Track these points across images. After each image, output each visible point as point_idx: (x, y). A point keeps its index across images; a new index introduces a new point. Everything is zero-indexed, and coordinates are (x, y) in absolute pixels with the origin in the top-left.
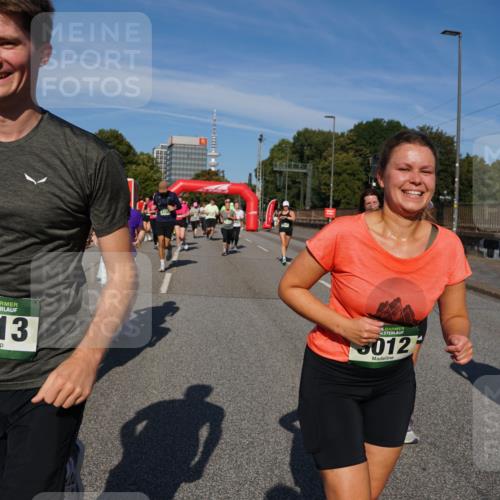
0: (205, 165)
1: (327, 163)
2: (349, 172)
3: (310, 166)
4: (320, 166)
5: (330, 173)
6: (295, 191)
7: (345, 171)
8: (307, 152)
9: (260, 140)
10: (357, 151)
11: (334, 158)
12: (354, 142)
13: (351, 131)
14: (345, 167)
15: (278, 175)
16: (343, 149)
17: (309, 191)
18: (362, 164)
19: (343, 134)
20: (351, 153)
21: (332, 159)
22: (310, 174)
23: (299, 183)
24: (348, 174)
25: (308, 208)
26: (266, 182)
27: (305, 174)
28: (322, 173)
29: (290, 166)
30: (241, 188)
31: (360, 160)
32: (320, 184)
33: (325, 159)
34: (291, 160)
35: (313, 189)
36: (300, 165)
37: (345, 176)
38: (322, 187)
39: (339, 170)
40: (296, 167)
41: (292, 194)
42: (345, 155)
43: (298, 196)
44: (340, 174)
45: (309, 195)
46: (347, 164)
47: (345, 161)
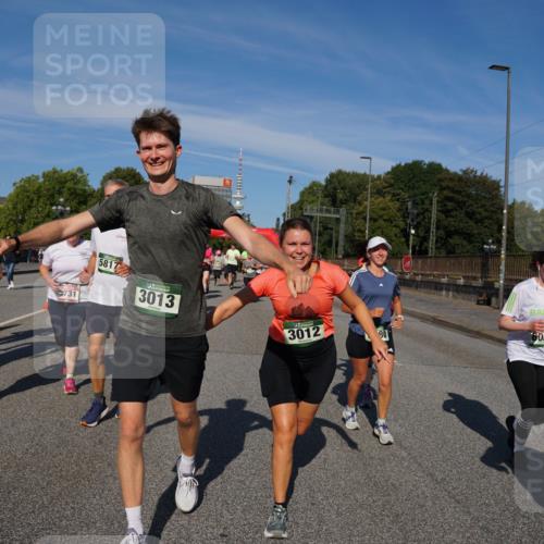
1: (361, 209)
2: (385, 217)
3: (343, 210)
4: (354, 212)
5: (365, 218)
6: (326, 238)
7: (381, 217)
8: (340, 196)
9: (290, 182)
10: (394, 195)
11: (369, 203)
12: (391, 185)
13: (388, 173)
14: (383, 212)
16: (379, 193)
17: (341, 238)
18: (399, 210)
19: (379, 177)
20: (388, 198)
21: (368, 203)
22: (343, 219)
23: (332, 229)
24: (385, 220)
25: (340, 256)
27: (338, 220)
28: (356, 219)
29: (321, 211)
31: (398, 204)
32: (354, 230)
33: (360, 204)
34: (322, 204)
35: (346, 236)
36: (332, 209)
37: (381, 222)
38: (356, 234)
39: (375, 216)
40: (328, 211)
41: (323, 241)
42: (381, 199)
43: (329, 243)
44: (375, 220)
45: (341, 243)
46: (384, 209)
47: (381, 205)
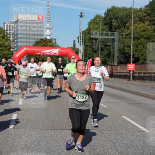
0: (43, 35)
1: (129, 31)
2: (146, 36)
3: (116, 34)
4: (124, 34)
5: (130, 38)
6: (106, 52)
7: (142, 36)
8: (115, 24)
9: (81, 16)
10: (151, 21)
11: (133, 27)
12: (149, 14)
13: (147, 6)
14: (143, 33)
15: (94, 41)
16: (141, 20)
17: (116, 51)
19: (141, 9)
20: (147, 23)
21: (132, 28)
22: (117, 39)
23: (110, 46)
24: (144, 38)
25: (116, 64)
26: (86, 46)
27: (114, 40)
28: (126, 38)
29: (102, 35)
30: (68, 51)
32: (124, 46)
33: (128, 28)
34: (103, 30)
35: (119, 50)
36: (109, 33)
37: (142, 39)
39: (138, 36)
40: (107, 35)
41: (104, 54)
42: (142, 24)
43: (108, 55)
44: (138, 39)
45: (116, 55)
46: (144, 31)
47: (142, 29)
